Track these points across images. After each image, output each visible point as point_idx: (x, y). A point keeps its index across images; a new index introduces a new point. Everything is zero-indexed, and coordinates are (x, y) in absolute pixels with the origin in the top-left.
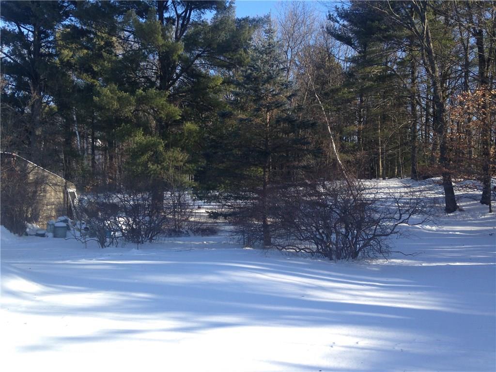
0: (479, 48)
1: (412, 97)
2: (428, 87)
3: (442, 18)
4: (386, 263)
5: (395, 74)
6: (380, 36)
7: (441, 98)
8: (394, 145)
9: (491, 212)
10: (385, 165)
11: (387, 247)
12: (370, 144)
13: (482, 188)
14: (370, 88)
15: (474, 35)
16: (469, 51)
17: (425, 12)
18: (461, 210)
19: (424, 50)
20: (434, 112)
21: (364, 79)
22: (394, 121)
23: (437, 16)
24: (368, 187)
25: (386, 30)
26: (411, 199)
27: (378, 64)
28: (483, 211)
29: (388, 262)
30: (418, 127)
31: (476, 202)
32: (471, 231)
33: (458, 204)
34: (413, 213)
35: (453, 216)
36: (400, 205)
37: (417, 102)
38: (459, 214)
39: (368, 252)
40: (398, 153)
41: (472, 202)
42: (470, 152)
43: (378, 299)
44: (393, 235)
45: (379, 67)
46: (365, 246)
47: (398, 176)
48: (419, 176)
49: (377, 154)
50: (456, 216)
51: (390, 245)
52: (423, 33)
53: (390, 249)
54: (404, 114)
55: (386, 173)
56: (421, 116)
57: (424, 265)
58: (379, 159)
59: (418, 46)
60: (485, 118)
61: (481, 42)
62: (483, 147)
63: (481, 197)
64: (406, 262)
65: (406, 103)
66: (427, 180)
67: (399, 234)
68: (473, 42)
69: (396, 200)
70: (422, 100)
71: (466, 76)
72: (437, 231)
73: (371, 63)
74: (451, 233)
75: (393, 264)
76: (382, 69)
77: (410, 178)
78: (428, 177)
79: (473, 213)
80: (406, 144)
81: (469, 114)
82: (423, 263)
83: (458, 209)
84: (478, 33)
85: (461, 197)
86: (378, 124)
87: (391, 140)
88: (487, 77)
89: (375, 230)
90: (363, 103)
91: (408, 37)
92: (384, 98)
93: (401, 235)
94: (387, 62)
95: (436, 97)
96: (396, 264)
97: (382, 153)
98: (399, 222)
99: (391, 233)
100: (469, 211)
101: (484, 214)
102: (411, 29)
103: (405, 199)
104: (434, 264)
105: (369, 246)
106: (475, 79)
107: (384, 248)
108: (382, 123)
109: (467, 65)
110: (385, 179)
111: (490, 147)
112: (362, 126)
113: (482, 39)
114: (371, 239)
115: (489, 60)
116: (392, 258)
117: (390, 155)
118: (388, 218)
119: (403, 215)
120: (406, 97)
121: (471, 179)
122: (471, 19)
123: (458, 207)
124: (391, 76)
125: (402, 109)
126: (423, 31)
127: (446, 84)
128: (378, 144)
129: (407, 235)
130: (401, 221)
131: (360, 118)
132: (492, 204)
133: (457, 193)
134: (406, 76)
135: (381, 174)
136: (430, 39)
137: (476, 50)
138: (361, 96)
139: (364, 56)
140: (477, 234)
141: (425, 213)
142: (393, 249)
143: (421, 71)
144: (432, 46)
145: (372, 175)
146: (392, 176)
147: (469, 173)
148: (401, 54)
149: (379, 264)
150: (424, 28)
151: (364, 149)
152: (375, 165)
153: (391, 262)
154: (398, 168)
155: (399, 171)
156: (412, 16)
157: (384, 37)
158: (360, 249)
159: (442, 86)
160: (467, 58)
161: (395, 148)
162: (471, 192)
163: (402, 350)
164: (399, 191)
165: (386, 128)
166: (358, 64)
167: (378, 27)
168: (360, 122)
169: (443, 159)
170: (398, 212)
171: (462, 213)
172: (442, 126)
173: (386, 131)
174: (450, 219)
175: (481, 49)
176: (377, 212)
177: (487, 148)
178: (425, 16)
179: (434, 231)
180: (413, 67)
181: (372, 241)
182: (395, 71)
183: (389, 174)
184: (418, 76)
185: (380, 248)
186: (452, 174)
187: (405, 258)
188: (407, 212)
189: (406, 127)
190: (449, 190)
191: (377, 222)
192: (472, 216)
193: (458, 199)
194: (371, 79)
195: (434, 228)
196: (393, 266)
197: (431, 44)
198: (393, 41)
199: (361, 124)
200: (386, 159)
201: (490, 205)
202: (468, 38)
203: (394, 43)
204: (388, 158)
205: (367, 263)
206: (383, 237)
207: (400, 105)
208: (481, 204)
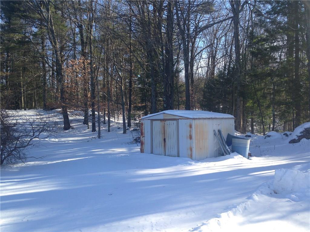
0: (81, 35)
1: (43, 57)
2: (53, 53)
3: (60, 12)
4: (23, 165)
5: (31, 42)
6: (20, 14)
7: (60, 61)
8: (31, 88)
9: (88, 129)
10: (25, 100)
11: (24, 154)
12: (15, 86)
13: (84, 115)
14: (13, 48)
15: (78, 27)
16: (76, 36)
17: (49, 6)
18: (73, 128)
19: (49, 30)
20: (57, 69)
21: (9, 41)
22: (32, 72)
23: (57, 10)
24: (10, 115)
25: (24, 11)
26: (41, 123)
27: (19, 33)
28: (84, 129)
29: (25, 165)
30: (47, 78)
31: (81, 123)
32: (78, 140)
33: (71, 125)
34: (42, 131)
35: (68, 132)
36: (33, 126)
37: (46, 61)
38: (72, 131)
39: (11, 160)
40: (35, 93)
41: (79, 123)
42: (78, 95)
43: (15, 190)
44: (28, 146)
45: (20, 35)
46: (8, 155)
47: (35, 108)
48: (48, 108)
49: (20, 93)
50: (70, 132)
51: (26, 154)
52: (48, 19)
53: (26, 156)
54: (38, 69)
55: (27, 106)
56: (49, 71)
57: (48, 163)
58: (22, 96)
59: (45, 26)
60: (85, 76)
61: (82, 31)
62: (84, 92)
63: (83, 120)
64: (37, 163)
65: (39, 61)
66: (53, 110)
67: (32, 146)
68: (78, 30)
69: (31, 124)
70: (49, 61)
71: (75, 50)
72: (58, 141)
73: (14, 31)
74: (66, 142)
75: (28, 166)
76: (22, 36)
77: (42, 109)
78: (53, 109)
79: (79, 130)
80: (39, 87)
81: (77, 73)
82: (48, 162)
83: (71, 128)
84: (80, 26)
85: (72, 120)
86: (20, 73)
87: (30, 84)
88: (86, 53)
89: (16, 144)
90: (9, 58)
91: (39, 19)
92: (24, 56)
93: (33, 146)
94: (25, 33)
95: (57, 60)
96: (31, 165)
97: (24, 93)
98: (32, 137)
99: (27, 145)
100: (77, 128)
101: (85, 130)
102: (40, 15)
103: (36, 123)
104: (55, 162)
105: (12, 155)
106: (79, 53)
107: (22, 155)
108: (24, 72)
109: (75, 44)
110: (26, 110)
111: (88, 92)
112: (9, 73)
113: (82, 30)
114: (13, 150)
115: (86, 43)
116: (28, 162)
117: (29, 94)
118: (25, 136)
119: (35, 133)
120: (39, 57)
121: (78, 110)
122: (76, 17)
123: (71, 126)
124: (28, 42)
125: (36, 65)
126: (48, 17)
127: (63, 53)
128: (20, 86)
129: (38, 145)
130: (34, 137)
131: (7, 67)
132: (89, 124)
133: (70, 118)
134: (38, 44)
135: (23, 106)
136: (53, 24)
137: (79, 36)
138: (8, 53)
139: (9, 26)
140: (81, 141)
141: (50, 131)
142: (28, 155)
143: (48, 43)
144: (54, 28)
145: (17, 107)
146: (30, 108)
147: (77, 107)
148: (35, 30)
149: (18, 167)
150: (48, 15)
151: (11, 89)
152: (19, 100)
153: (27, 165)
154: (34, 103)
155: (35, 105)
156: (41, 6)
157: (22, 16)
158: (5, 158)
159: (60, 53)
160: (74, 40)
161: (32, 90)
162: (78, 117)
163: (28, 220)
164: (33, 117)
165: (26, 76)
166: (5, 30)
167: (18, 8)
168: (7, 71)
169: (62, 98)
170: (32, 131)
171: (73, 129)
172: (61, 78)
173: (26, 78)
174: (66, 134)
175: (82, 36)
176: (17, 132)
177: (86, 93)
178: (49, 8)
179: (57, 142)
180: (43, 39)
181: (13, 152)
182: (30, 40)
183: (29, 107)
184: (46, 45)
185: (20, 156)
186: (67, 106)
187: (36, 161)
188: (38, 131)
189: (39, 76)
190: (66, 117)
191: (17, 139)
192: (79, 132)
193: (71, 122)
194: (14, 42)
195: (57, 140)
196: (29, 166)
197: (53, 27)
198: (29, 20)
199: (8, 72)
200: (27, 97)
201: (88, 125)
202: (75, 28)
203: (30, 21)
204: (28, 96)
205: (10, 168)
206: (21, 149)
207: (35, 62)
208: (83, 124)
